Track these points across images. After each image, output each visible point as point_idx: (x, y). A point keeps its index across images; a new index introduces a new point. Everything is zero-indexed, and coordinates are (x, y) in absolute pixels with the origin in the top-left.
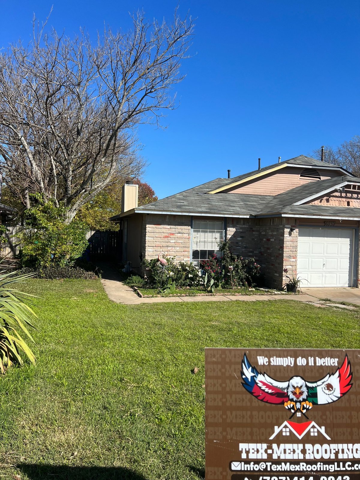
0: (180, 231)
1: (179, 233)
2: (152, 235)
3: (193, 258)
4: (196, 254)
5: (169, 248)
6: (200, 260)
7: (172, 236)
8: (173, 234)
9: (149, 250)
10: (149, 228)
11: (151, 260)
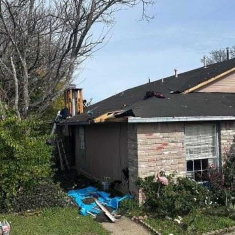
0: (173, 139)
1: (173, 142)
2: (144, 147)
3: (188, 170)
4: (190, 165)
5: (164, 161)
6: (194, 171)
7: (165, 147)
8: (166, 144)
9: (142, 166)
10: (141, 138)
11: (146, 178)
